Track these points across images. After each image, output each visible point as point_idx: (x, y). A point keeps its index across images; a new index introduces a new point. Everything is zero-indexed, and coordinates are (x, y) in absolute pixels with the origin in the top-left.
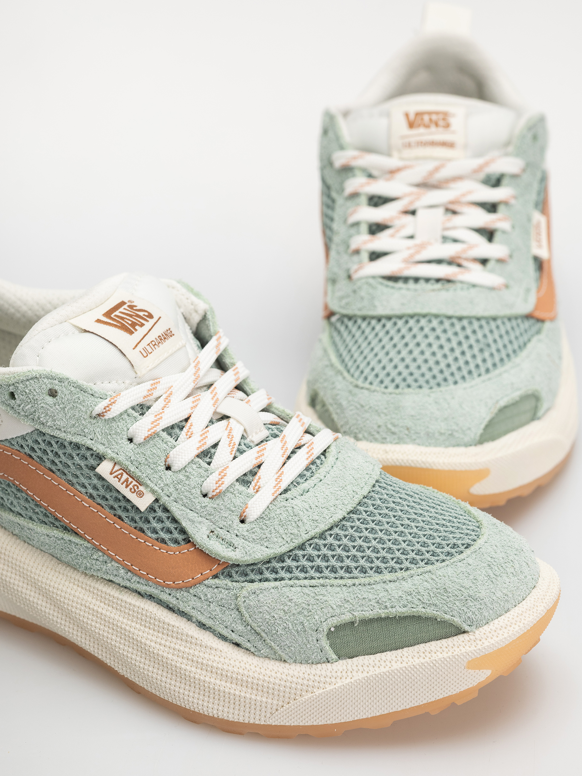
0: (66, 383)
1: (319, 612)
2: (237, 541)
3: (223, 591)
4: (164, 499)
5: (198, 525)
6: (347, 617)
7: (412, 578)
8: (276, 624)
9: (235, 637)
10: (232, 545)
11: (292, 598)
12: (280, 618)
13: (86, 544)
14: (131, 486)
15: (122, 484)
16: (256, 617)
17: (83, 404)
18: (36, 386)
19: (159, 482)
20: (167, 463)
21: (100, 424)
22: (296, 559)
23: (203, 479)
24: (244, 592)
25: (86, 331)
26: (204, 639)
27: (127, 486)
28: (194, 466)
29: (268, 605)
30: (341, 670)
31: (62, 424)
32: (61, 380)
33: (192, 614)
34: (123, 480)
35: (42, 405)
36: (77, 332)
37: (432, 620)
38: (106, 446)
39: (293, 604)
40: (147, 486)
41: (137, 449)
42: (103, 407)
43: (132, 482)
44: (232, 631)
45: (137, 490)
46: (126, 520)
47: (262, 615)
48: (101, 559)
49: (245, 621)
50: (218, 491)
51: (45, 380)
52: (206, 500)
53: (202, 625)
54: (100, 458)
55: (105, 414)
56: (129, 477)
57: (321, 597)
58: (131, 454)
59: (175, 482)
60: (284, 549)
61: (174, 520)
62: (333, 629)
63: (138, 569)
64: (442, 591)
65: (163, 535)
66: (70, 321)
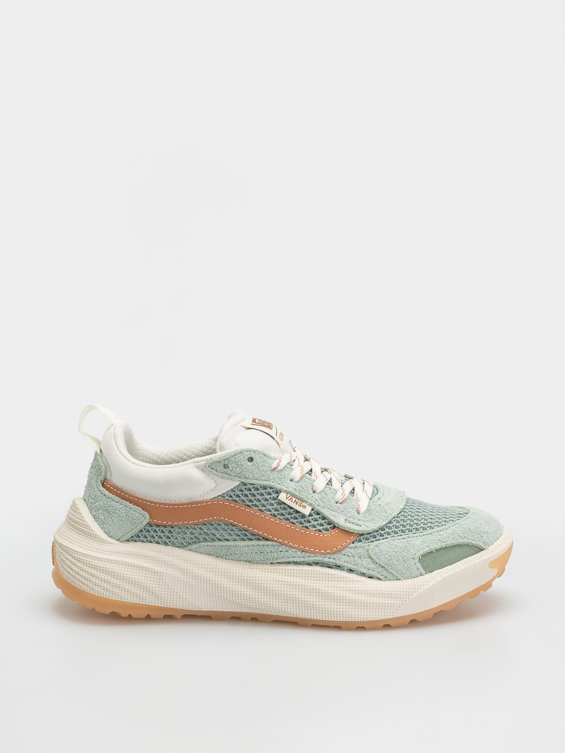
0: (257, 453)
1: (412, 549)
2: (360, 523)
3: (360, 549)
4: (317, 508)
5: (338, 517)
6: (427, 550)
7: (450, 528)
8: (392, 559)
9: (370, 573)
10: (358, 525)
11: (397, 545)
12: (394, 555)
13: (274, 543)
14: (298, 503)
15: (294, 503)
16: (381, 558)
17: (267, 463)
18: (242, 457)
19: (312, 499)
20: (313, 490)
21: (276, 473)
22: (390, 528)
23: (334, 494)
24: (371, 547)
25: (250, 428)
26: (353, 577)
27: (296, 504)
28: (327, 489)
29: (386, 550)
30: (429, 578)
31: (257, 475)
32: (254, 452)
33: (344, 565)
34: (293, 501)
35: (246, 467)
36: (244, 429)
37: (467, 545)
38: (281, 485)
39: (398, 548)
40: (307, 502)
41: (297, 484)
42: (277, 464)
43: (298, 501)
44: (368, 570)
45: (302, 505)
46: (297, 524)
47: (384, 556)
48: (284, 550)
49: (375, 562)
50: (344, 499)
51: (246, 453)
52: (338, 504)
53: (351, 571)
54: (278, 492)
55: (278, 467)
56: (296, 499)
57: (410, 542)
58: (295, 487)
59: (320, 498)
60: (384, 523)
61: (324, 518)
62: (421, 557)
63: (308, 549)
64: (468, 530)
65: (319, 527)
66: (239, 424)
